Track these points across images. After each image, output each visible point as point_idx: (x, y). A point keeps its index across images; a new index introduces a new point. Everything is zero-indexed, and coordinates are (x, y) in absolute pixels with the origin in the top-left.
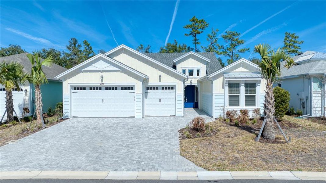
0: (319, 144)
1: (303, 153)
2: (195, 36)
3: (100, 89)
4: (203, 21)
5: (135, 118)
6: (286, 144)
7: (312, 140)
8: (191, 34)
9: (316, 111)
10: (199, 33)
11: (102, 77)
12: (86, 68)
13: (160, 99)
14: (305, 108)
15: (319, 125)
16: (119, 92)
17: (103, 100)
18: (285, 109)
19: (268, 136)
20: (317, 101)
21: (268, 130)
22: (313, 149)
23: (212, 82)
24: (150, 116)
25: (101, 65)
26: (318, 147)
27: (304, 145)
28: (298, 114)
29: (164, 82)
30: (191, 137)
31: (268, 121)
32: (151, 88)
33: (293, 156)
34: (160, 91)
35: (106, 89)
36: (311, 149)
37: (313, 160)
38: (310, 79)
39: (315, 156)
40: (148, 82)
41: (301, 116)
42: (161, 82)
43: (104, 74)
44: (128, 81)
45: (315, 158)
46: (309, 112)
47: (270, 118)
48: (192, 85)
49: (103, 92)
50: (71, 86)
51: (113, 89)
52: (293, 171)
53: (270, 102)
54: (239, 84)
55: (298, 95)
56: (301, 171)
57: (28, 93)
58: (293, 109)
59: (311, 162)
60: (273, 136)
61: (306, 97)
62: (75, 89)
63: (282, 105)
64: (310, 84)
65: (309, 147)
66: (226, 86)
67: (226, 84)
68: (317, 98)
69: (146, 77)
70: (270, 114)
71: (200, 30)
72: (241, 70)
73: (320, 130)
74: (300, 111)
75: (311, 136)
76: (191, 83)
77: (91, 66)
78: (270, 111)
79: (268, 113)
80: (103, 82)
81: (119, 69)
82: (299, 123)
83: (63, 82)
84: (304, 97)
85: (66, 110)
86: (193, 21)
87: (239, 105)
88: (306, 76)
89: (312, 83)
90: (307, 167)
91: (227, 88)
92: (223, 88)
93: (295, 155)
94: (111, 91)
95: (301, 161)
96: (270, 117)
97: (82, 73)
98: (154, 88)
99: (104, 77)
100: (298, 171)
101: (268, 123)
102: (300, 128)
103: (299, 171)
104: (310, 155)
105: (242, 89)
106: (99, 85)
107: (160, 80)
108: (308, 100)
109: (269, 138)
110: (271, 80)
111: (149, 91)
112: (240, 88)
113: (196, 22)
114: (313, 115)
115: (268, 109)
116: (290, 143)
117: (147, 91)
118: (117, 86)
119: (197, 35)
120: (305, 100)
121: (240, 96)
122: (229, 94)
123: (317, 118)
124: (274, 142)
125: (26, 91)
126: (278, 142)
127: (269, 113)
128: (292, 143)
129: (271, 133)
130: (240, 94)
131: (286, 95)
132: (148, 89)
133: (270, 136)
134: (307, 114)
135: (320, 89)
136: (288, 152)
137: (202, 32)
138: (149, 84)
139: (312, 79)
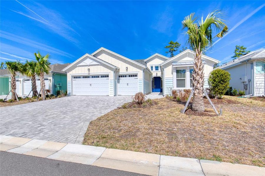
0: (260, 119)
1: (234, 129)
2: (172, 53)
3: (89, 77)
4: (176, 43)
5: (109, 96)
6: (215, 117)
7: (251, 115)
8: (169, 52)
9: (259, 91)
10: (175, 51)
11: (89, 69)
12: (79, 64)
13: (128, 84)
14: (247, 89)
15: (261, 102)
16: (100, 79)
17: (91, 85)
18: (225, 88)
19: (196, 108)
20: (260, 82)
21: (196, 102)
22: (250, 125)
23: (164, 69)
24: (121, 95)
25: (88, 62)
26: (258, 122)
27: (239, 120)
28: (241, 95)
29: (130, 71)
30: (126, 108)
31: (196, 92)
32: (121, 76)
33: (216, 132)
34: (128, 78)
35: (92, 77)
36: (247, 125)
37: (247, 140)
38: (252, 64)
39: (252, 134)
40: (119, 72)
41: (243, 96)
42: (128, 71)
43: (90, 67)
44: (105, 71)
45: (252, 137)
46: (251, 92)
47: (198, 90)
48: (158, 76)
49: (91, 79)
50: (72, 76)
51: (96, 77)
52: (204, 159)
53: (198, 73)
54: (185, 70)
55: (241, 79)
56: (220, 160)
57: (51, 81)
58: (236, 91)
59: (244, 144)
60: (201, 108)
61: (249, 80)
62: (75, 78)
63: (222, 84)
64: (252, 68)
65: (245, 122)
66: (174, 72)
67: (174, 70)
68: (260, 80)
69: (116, 68)
70: (199, 85)
71: (175, 49)
72: (187, 59)
73: (262, 106)
74: (242, 91)
75: (251, 111)
76: (157, 75)
77: (82, 63)
78: (198, 82)
79: (195, 85)
80: (90, 73)
81: (99, 64)
82: (240, 101)
83: (67, 74)
84: (246, 80)
85: (69, 91)
86: (171, 43)
87: (185, 87)
88: (248, 61)
89: (255, 67)
90: (233, 155)
91: (175, 74)
92: (172, 74)
93: (220, 131)
94: (95, 78)
95: (226, 142)
96: (197, 88)
97: (77, 67)
98: (123, 76)
99: (90, 69)
100: (213, 160)
101: (196, 94)
102: (239, 105)
103: (216, 160)
104: (245, 133)
105: (188, 74)
106: (87, 74)
107: (127, 70)
108: (250, 83)
109: (196, 111)
110: (199, 50)
111: (121, 78)
112: (186, 73)
113: (173, 44)
114: (256, 95)
115: (196, 80)
116: (220, 116)
117: (119, 78)
118: (99, 75)
119: (173, 52)
120: (247, 83)
121: (186, 79)
122: (177, 78)
123: (260, 97)
124: (202, 114)
125: (50, 80)
126: (206, 115)
127: (197, 84)
128: (222, 117)
129: (199, 105)
130: (186, 78)
131: (225, 75)
132: (119, 77)
133: (198, 108)
134: (249, 94)
135: (263, 72)
136: (212, 127)
137: (177, 50)
138: (120, 73)
139: (255, 63)
